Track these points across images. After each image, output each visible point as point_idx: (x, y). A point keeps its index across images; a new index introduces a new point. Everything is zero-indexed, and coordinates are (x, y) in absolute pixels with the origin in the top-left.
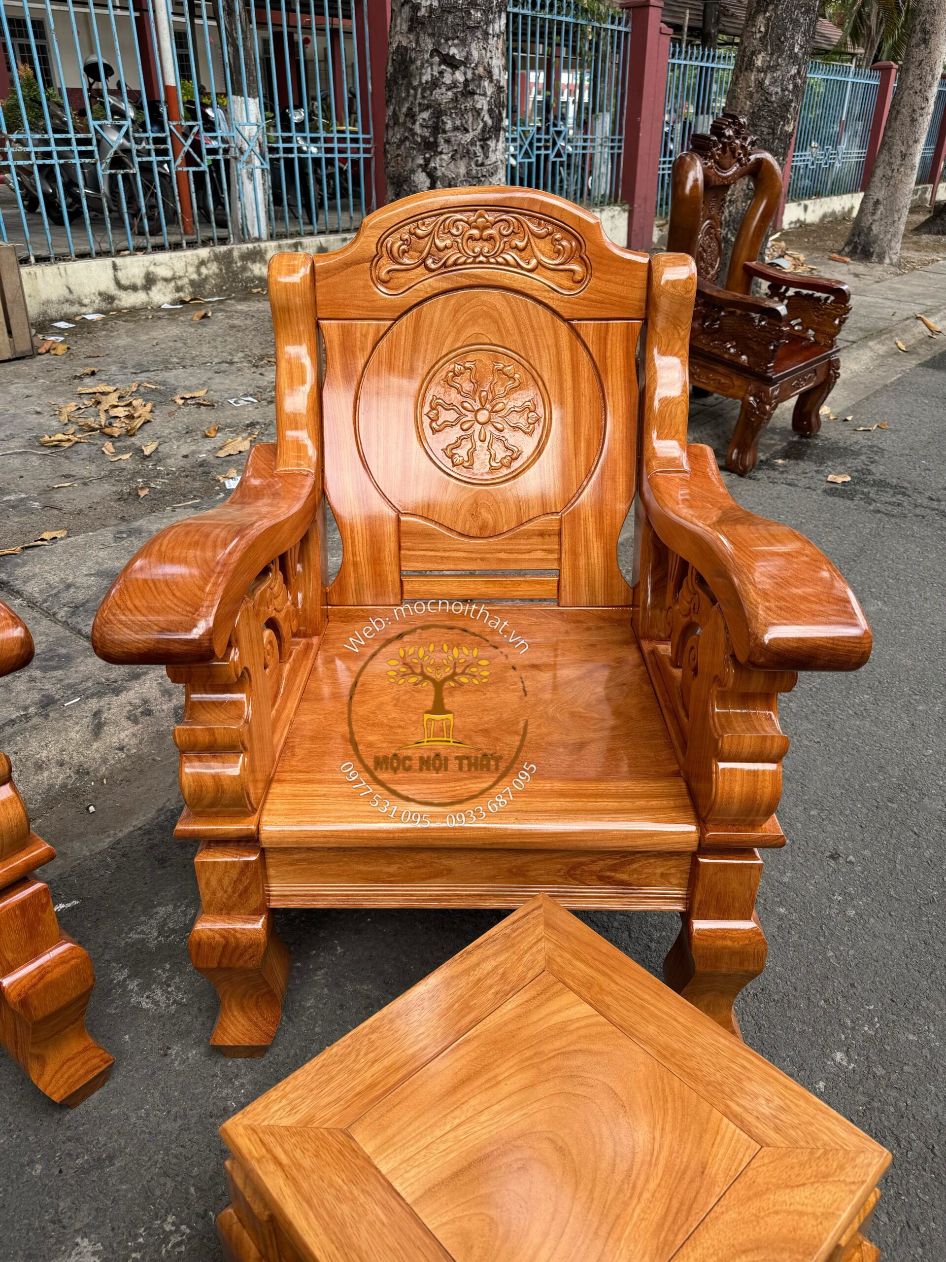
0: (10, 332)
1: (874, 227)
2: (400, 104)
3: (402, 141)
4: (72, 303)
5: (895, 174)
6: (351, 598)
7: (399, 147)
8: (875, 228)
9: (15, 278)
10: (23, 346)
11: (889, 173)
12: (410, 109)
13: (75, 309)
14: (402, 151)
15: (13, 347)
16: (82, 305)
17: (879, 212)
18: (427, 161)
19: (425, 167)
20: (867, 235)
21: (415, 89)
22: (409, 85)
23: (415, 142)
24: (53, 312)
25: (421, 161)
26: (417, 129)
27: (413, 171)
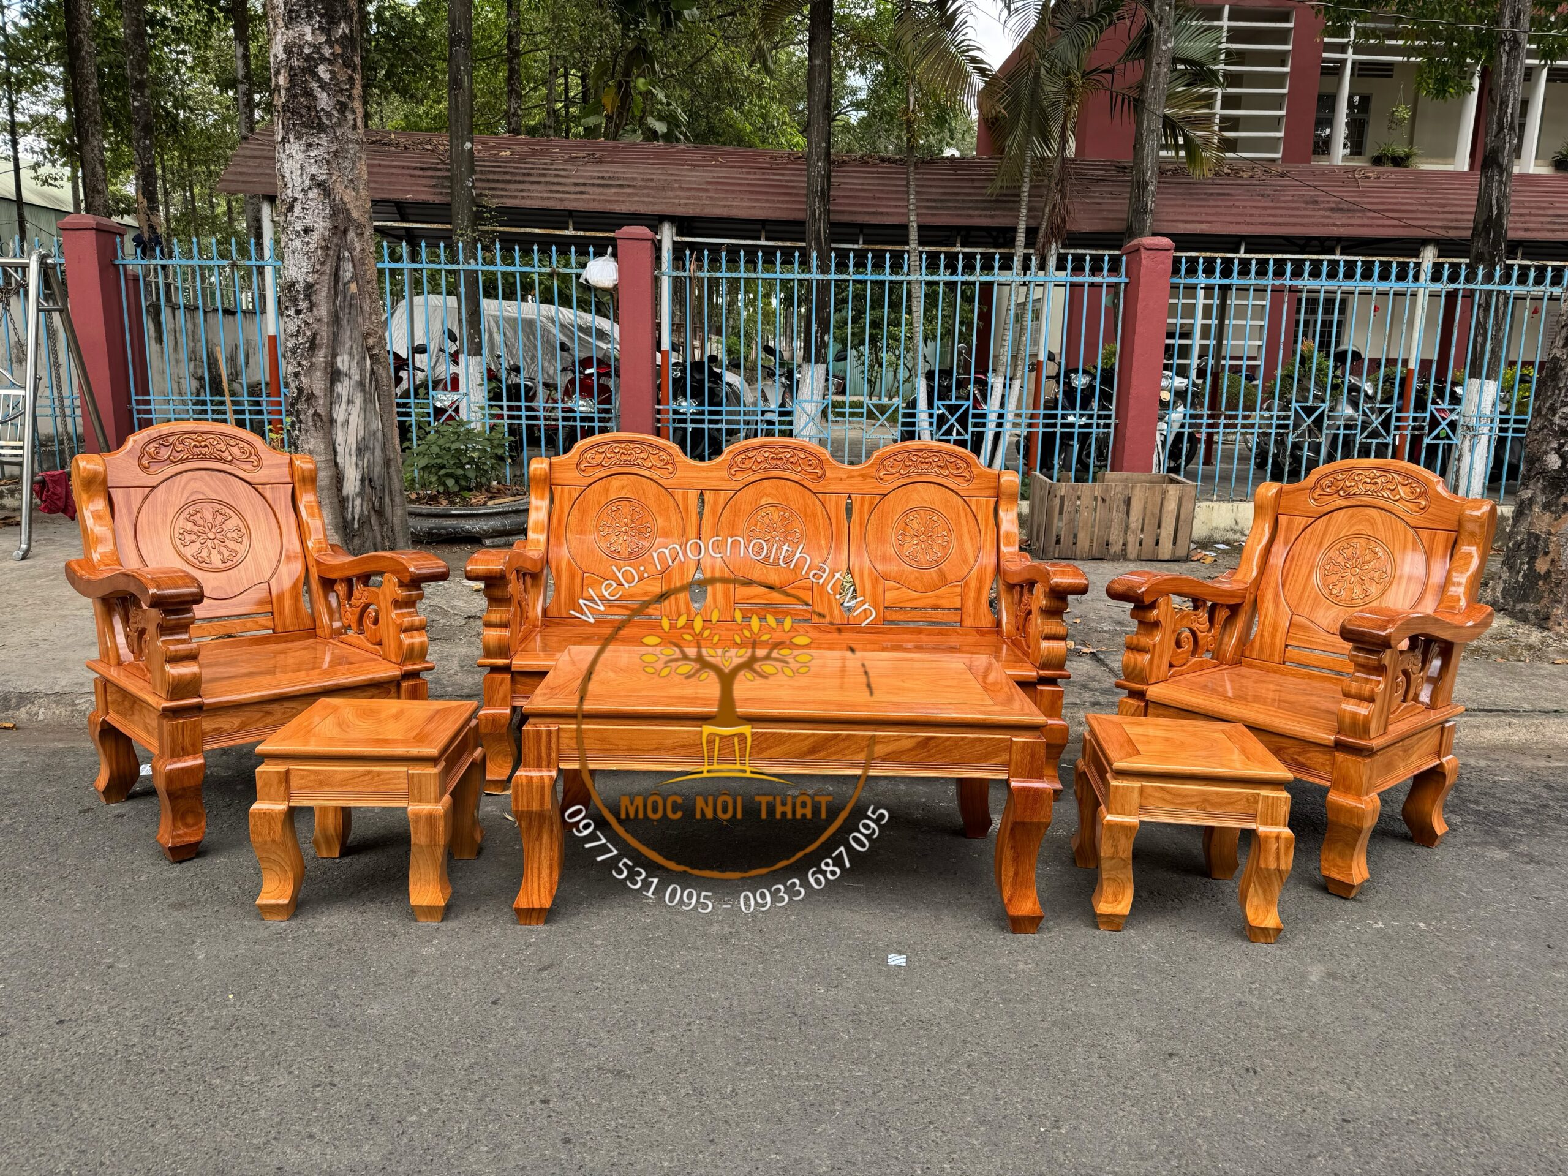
0: (1174, 544)
2: (1545, 400)
3: (1541, 429)
4: (1235, 532)
6: (1255, 655)
7: (1537, 432)
9: (1191, 506)
10: (1181, 552)
12: (1552, 405)
13: (1237, 536)
14: (1540, 436)
15: (1174, 552)
16: (1243, 534)
18: (1561, 446)
19: (1558, 451)
21: (1560, 390)
22: (1556, 387)
23: (1553, 430)
24: (1217, 536)
25: (1555, 445)
26: (1557, 420)
27: (1546, 453)
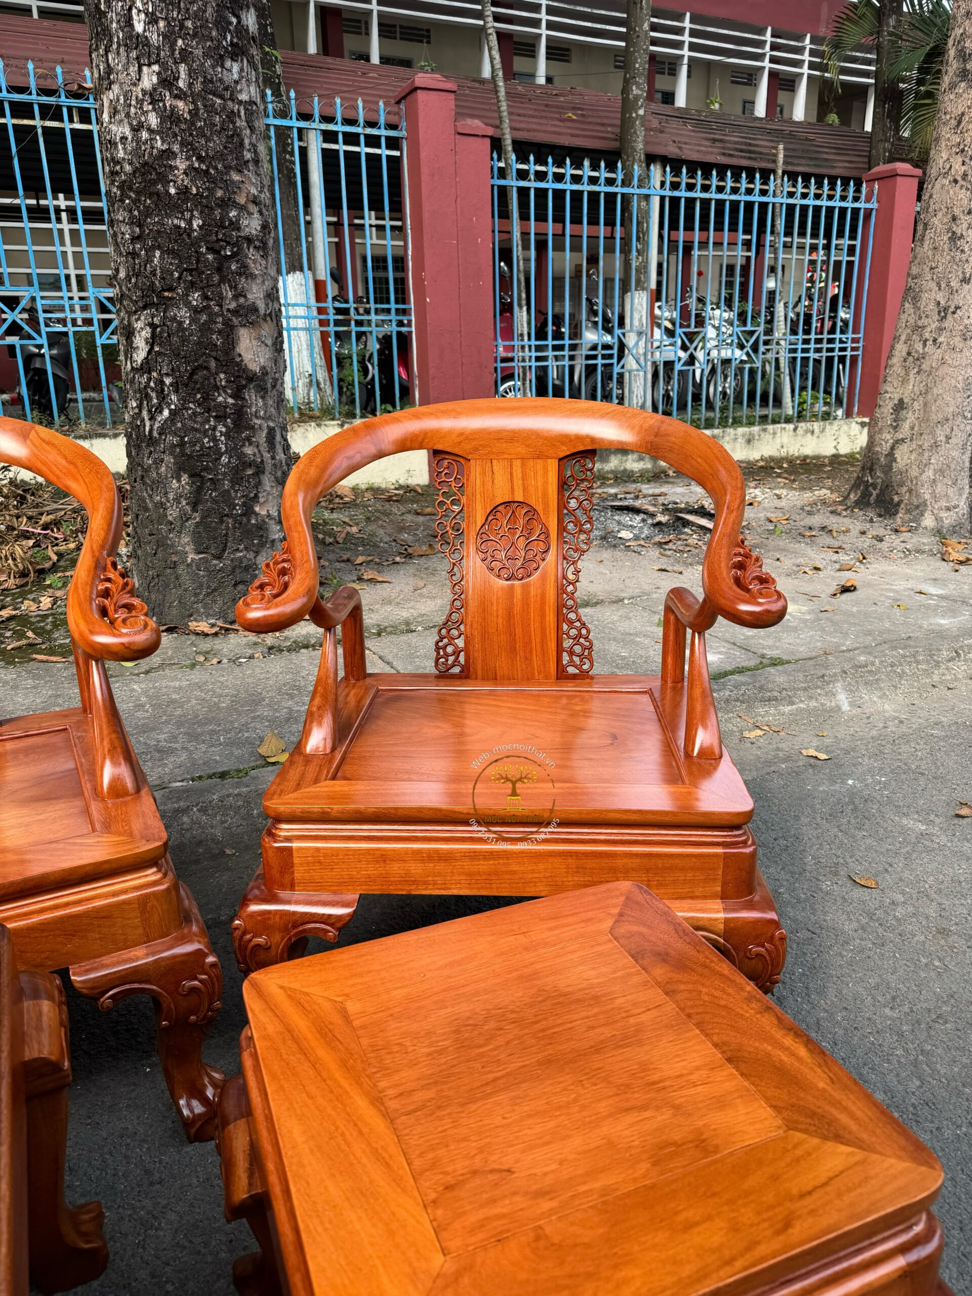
1: (898, 454)
5: (930, 348)
8: (903, 456)
11: (919, 347)
17: (906, 426)
20: (888, 469)
